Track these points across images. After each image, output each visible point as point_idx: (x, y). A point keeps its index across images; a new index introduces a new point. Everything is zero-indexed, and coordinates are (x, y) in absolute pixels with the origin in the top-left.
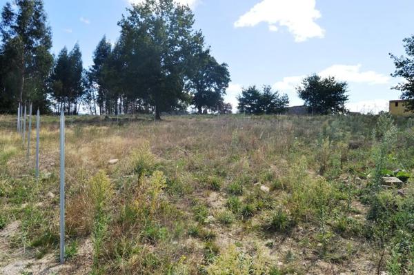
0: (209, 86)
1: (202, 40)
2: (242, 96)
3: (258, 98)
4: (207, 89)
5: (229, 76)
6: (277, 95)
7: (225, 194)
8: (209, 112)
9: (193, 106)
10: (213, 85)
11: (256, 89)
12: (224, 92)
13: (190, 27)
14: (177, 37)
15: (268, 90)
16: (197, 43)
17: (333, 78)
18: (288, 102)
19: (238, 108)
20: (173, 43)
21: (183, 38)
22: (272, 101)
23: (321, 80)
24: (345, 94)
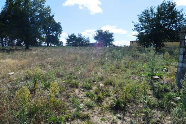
0: (52, 33)
1: (50, 10)
2: (68, 38)
3: (76, 39)
4: (51, 34)
5: (61, 28)
6: (84, 38)
7: (82, 90)
8: (53, 45)
9: (45, 43)
10: (54, 32)
11: (75, 35)
12: (60, 36)
13: (44, 3)
14: (37, 8)
15: (80, 35)
16: (48, 11)
17: (108, 31)
18: (89, 41)
19: (67, 43)
20: (35, 11)
21: (41, 8)
22: (82, 41)
23: (103, 31)
24: (113, 38)
